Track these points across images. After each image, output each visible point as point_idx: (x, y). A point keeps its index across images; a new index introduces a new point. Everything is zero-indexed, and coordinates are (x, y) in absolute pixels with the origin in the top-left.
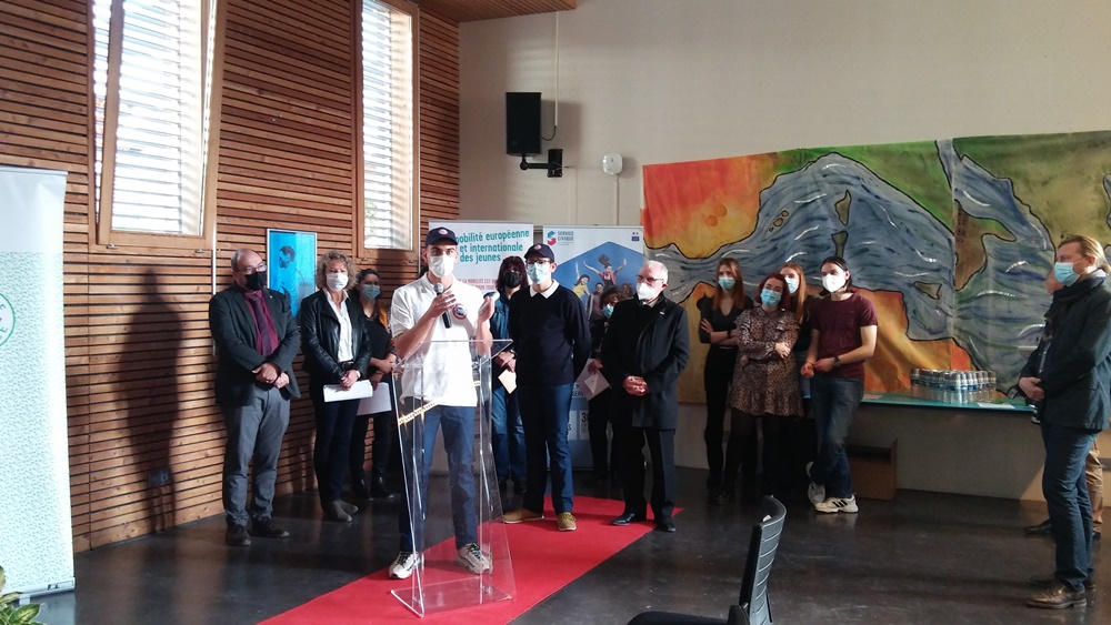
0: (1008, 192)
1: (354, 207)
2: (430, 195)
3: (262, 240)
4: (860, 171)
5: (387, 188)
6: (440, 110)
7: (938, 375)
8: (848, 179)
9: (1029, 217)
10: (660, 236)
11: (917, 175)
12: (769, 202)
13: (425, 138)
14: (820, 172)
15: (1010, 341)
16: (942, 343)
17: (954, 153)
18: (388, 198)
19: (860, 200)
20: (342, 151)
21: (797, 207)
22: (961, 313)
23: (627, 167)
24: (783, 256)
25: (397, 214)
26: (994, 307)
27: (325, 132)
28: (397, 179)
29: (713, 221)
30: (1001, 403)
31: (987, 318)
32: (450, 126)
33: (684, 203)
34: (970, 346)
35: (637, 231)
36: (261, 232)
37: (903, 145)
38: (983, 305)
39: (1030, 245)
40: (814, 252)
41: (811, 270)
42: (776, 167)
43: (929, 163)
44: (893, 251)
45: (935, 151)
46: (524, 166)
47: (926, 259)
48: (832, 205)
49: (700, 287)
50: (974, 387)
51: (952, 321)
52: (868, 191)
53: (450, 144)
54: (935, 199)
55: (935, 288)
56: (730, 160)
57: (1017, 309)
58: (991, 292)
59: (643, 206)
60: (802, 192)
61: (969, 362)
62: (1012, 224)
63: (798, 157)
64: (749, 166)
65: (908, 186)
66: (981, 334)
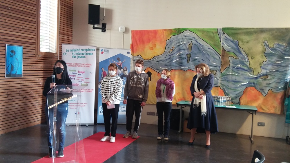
0: (237, 44)
1: (36, 38)
2: (62, 35)
3: (4, 48)
4: (195, 36)
5: (48, 32)
6: (67, 8)
7: (215, 97)
8: (191, 38)
9: (243, 52)
10: (136, 53)
11: (211, 38)
12: (169, 44)
13: (61, 17)
14: (184, 36)
15: (235, 88)
16: (216, 88)
17: (222, 32)
18: (48, 35)
19: (195, 45)
20: (33, 20)
21: (177, 46)
22: (222, 79)
23: (126, 30)
24: (172, 60)
25: (51, 41)
26: (231, 78)
27: (27, 13)
28: (51, 29)
29: (152, 49)
30: (232, 106)
31: (229, 81)
32: (70, 13)
33: (143, 42)
34: (224, 89)
35: (129, 50)
36: (4, 45)
37: (208, 29)
38: (228, 77)
39: (242, 60)
40: (181, 60)
41: (180, 65)
42: (171, 33)
43: (215, 35)
44: (203, 60)
45: (217, 31)
46: (94, 28)
47: (212, 63)
48: (187, 45)
49: (148, 69)
50: (225, 101)
51: (219, 81)
52: (197, 42)
53: (70, 19)
54: (216, 45)
55: (215, 72)
56: (158, 30)
57: (238, 79)
58: (231, 73)
59: (131, 43)
60: (178, 41)
61: (223, 93)
62: (237, 54)
63: (178, 30)
64: (163, 32)
65: (209, 41)
66: (227, 85)
